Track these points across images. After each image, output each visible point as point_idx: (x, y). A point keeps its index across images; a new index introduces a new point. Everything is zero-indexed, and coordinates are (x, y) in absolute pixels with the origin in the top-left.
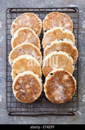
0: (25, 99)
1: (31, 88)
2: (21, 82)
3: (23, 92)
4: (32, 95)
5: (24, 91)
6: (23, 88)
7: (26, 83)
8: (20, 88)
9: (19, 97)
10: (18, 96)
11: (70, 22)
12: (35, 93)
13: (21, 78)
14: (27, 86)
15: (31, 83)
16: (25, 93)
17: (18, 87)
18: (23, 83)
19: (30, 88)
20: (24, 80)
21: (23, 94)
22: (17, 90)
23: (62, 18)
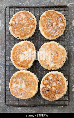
0: (48, 95)
1: (57, 87)
2: (50, 78)
3: (48, 88)
4: (55, 94)
5: (50, 87)
6: (50, 85)
7: (54, 81)
8: (47, 84)
9: (44, 92)
10: (43, 90)
11: (63, 22)
12: (58, 93)
13: (52, 75)
14: (54, 84)
15: (58, 83)
16: (50, 90)
17: (46, 82)
18: (51, 80)
19: (55, 87)
20: (54, 77)
21: (48, 90)
22: (45, 85)
23: (58, 18)
